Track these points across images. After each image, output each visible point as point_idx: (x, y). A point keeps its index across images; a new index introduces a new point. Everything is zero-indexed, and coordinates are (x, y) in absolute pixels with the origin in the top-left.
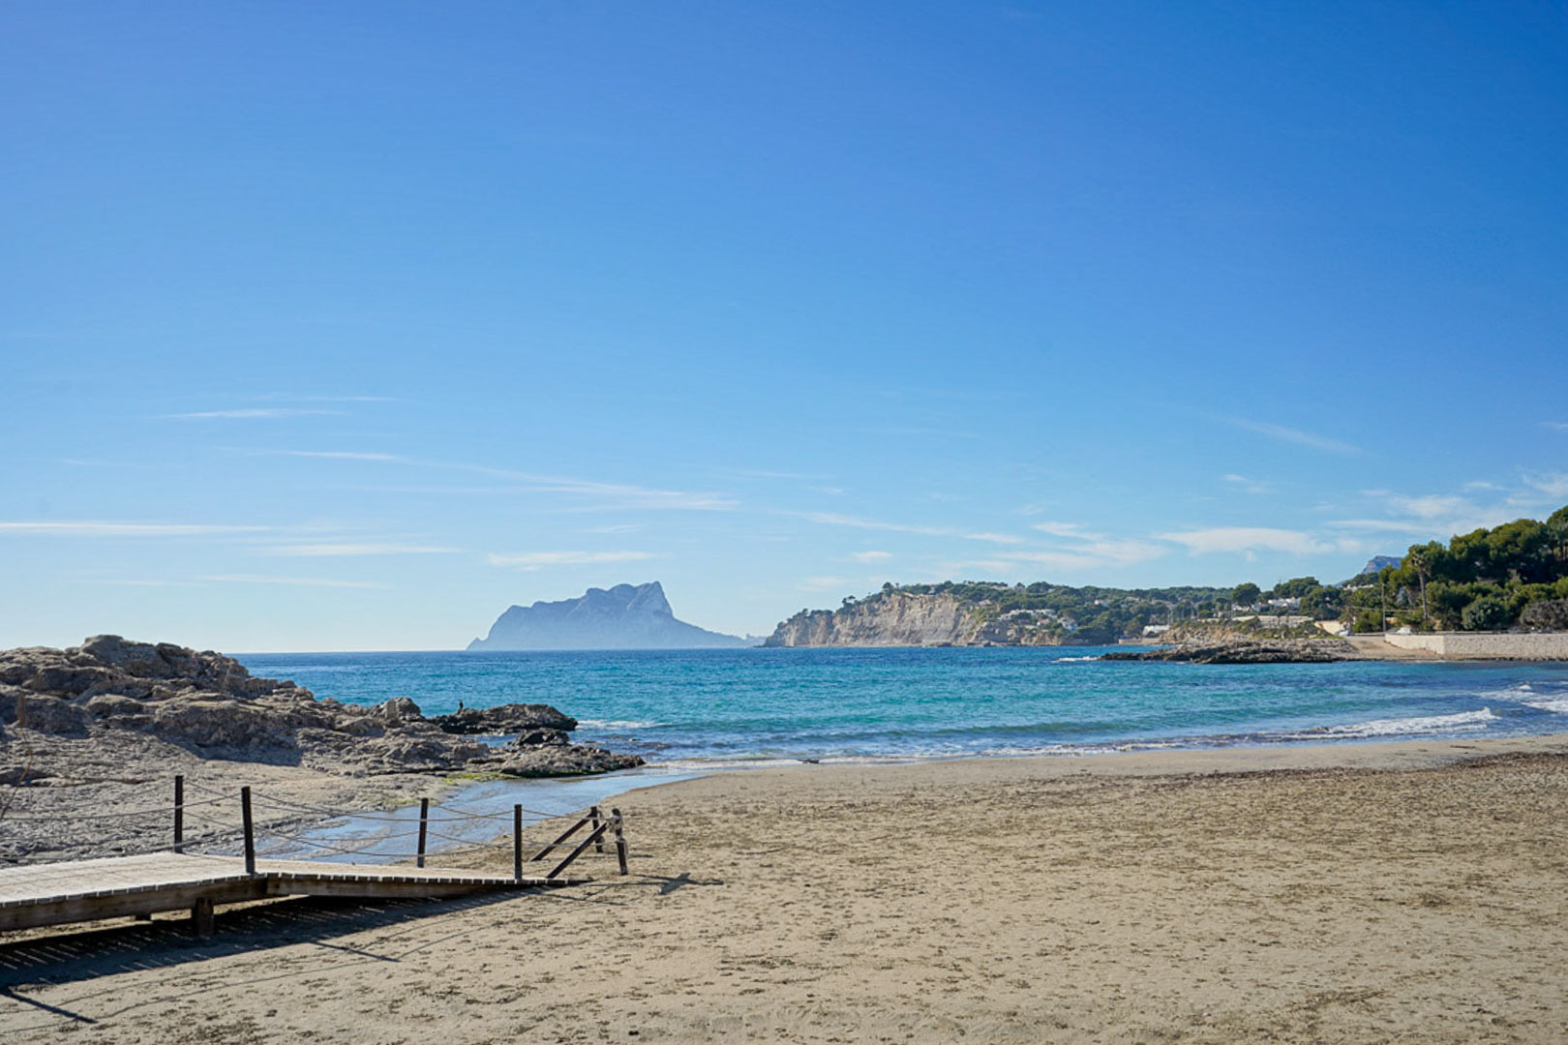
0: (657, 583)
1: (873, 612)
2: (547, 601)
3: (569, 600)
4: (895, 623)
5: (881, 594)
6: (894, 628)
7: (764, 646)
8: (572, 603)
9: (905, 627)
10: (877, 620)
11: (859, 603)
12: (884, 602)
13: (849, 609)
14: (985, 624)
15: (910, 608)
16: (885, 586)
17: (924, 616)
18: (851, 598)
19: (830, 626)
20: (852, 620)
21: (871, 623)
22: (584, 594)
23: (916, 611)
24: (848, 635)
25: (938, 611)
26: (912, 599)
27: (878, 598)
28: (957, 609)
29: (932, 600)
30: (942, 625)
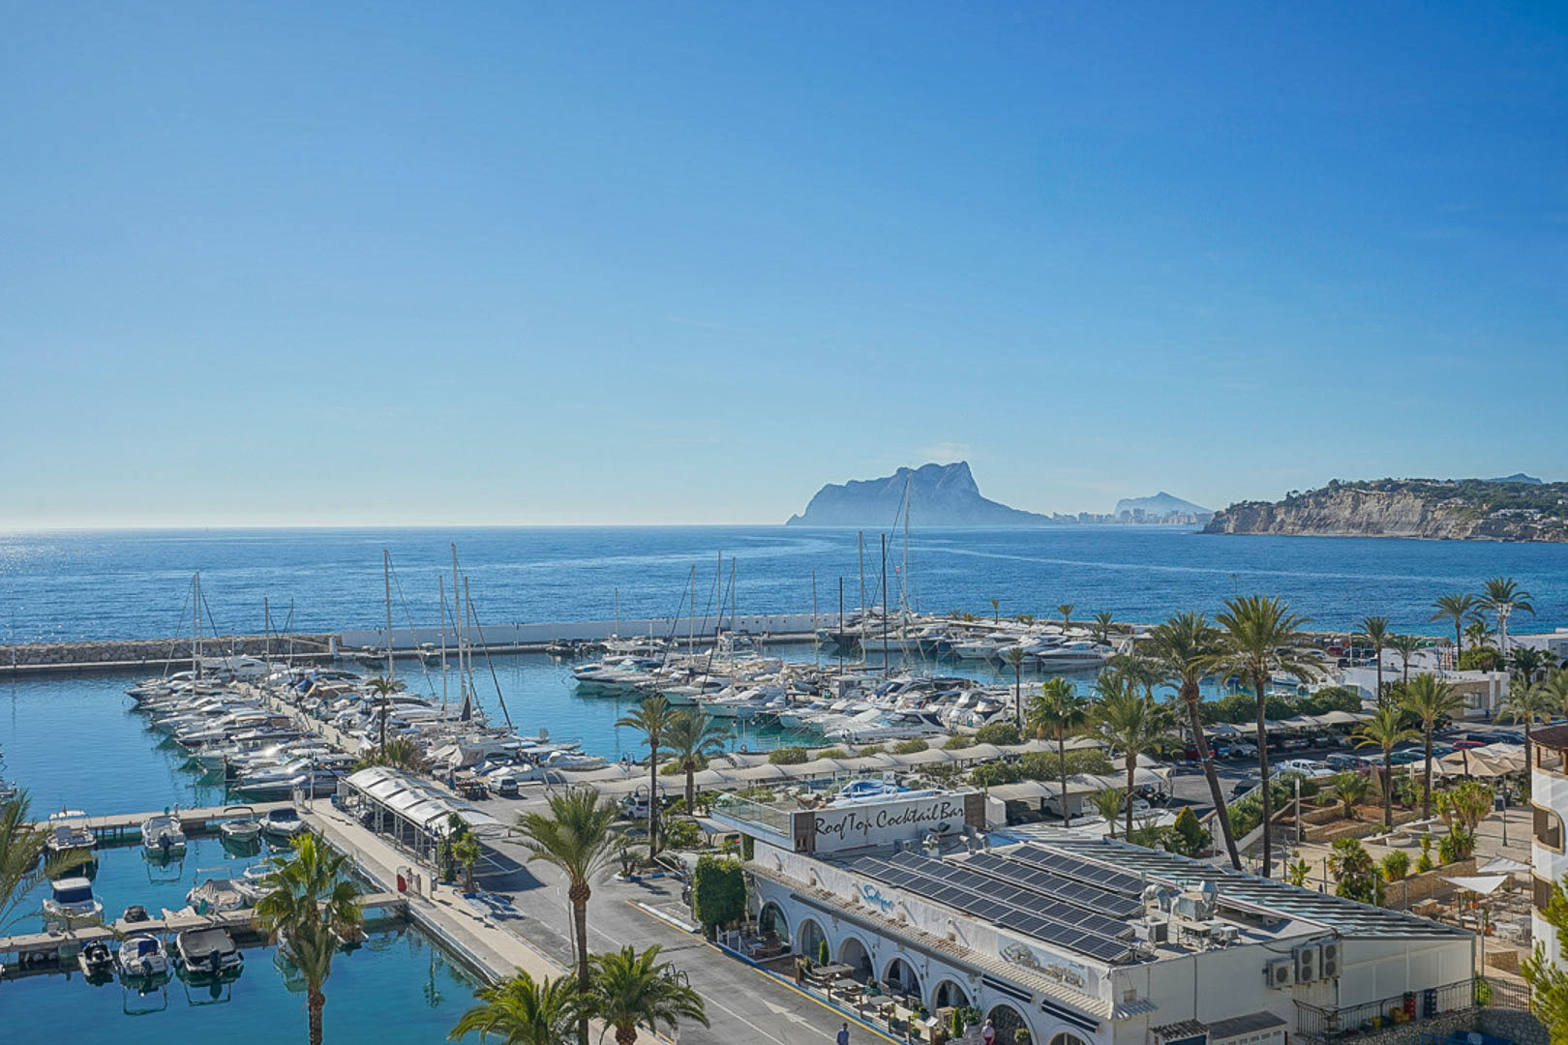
0: (964, 463)
1: (1320, 505)
2: (860, 480)
3: (881, 479)
4: (1348, 516)
5: (1327, 489)
6: (1348, 520)
7: (1203, 532)
8: (883, 481)
9: (1361, 517)
10: (1325, 512)
11: (1303, 497)
12: (1331, 497)
13: (1292, 502)
14: (1481, 521)
15: (1364, 503)
16: (1331, 483)
17: (1381, 510)
18: (1295, 492)
19: (1271, 517)
20: (1298, 511)
21: (1318, 514)
22: (895, 473)
23: (1371, 506)
24: (1294, 524)
25: (1396, 507)
26: (1366, 495)
27: (1324, 492)
28: (1423, 506)
29: (1391, 497)
30: (1403, 519)
